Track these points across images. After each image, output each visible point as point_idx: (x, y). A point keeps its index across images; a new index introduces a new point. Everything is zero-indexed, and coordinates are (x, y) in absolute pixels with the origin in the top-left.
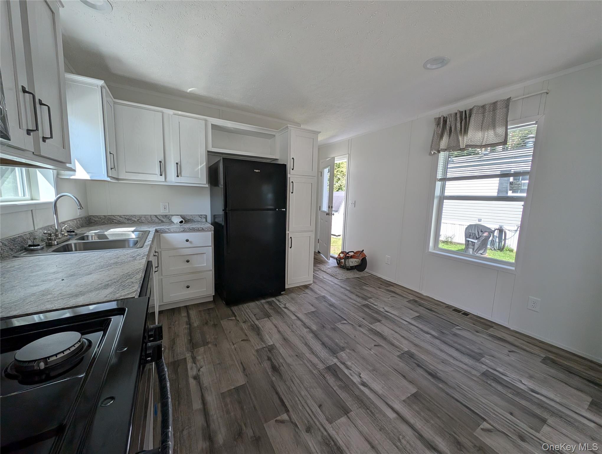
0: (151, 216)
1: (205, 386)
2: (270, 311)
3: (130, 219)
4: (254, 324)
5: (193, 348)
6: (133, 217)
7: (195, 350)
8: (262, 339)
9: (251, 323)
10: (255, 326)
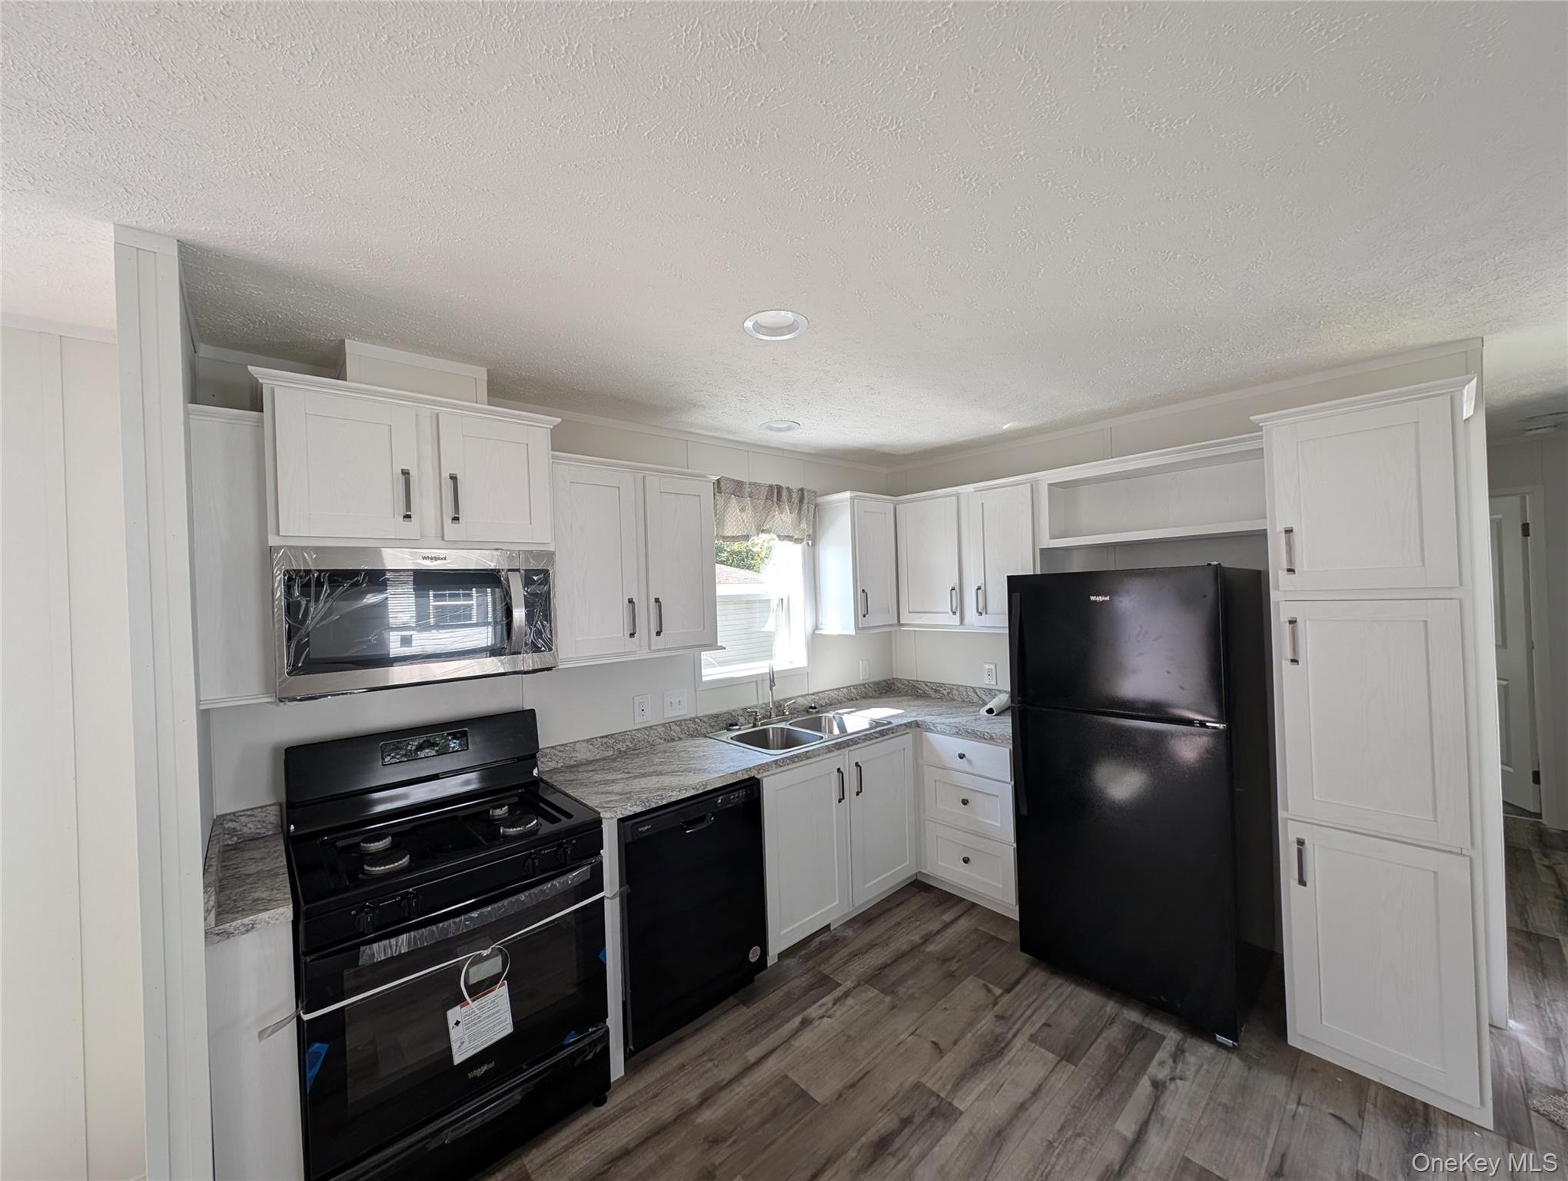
0: (966, 687)
1: (793, 1043)
2: (1098, 1052)
3: (936, 691)
4: (1007, 1040)
5: (866, 982)
6: (941, 687)
7: (867, 985)
8: (961, 1080)
9: (1007, 1033)
10: (1003, 1045)
